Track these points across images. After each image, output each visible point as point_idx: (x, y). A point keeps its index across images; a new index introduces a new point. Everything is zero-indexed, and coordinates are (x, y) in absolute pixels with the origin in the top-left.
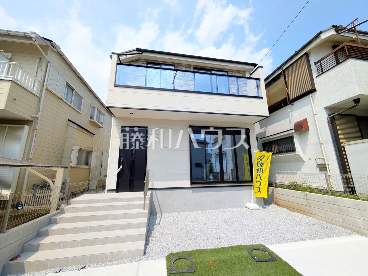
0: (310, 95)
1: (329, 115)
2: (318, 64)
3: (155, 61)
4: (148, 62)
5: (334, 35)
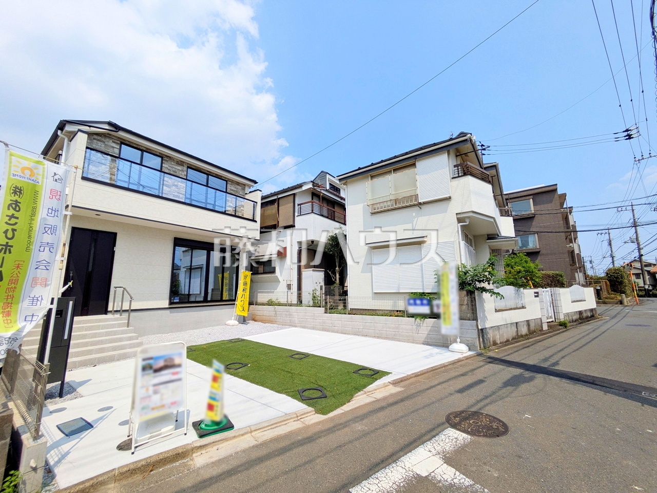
2: (300, 206)
3: (135, 144)
4: (123, 142)
5: (311, 188)
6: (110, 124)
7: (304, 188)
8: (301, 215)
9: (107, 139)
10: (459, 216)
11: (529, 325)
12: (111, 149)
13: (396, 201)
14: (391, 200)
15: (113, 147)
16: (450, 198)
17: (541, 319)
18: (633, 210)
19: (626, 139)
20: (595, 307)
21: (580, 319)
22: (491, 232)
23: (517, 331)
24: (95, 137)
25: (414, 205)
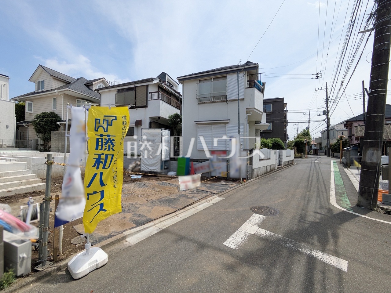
0: (145, 108)
1: (150, 121)
2: (151, 94)
5: (158, 83)
7: (155, 82)
8: (151, 100)
10: (247, 110)
11: (271, 167)
13: (214, 97)
14: (211, 97)
16: (244, 99)
17: (275, 164)
18: (309, 114)
19: (316, 78)
20: (293, 159)
21: (288, 164)
22: (257, 120)
23: (266, 170)
25: (224, 101)
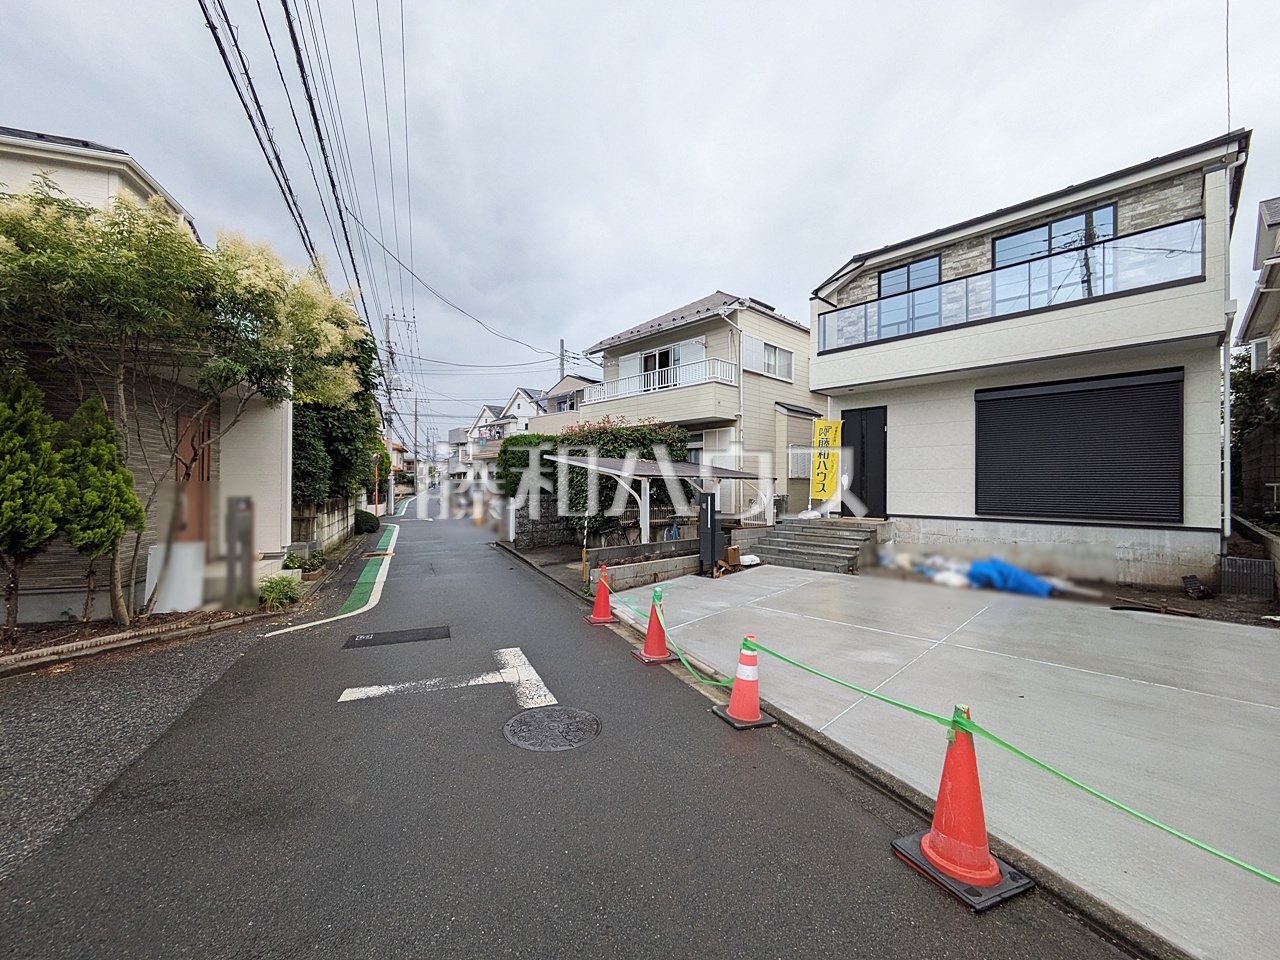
3: (897, 261)
4: (881, 270)
6: (854, 260)
9: (863, 280)
12: (869, 290)
15: (871, 286)
24: (851, 286)
